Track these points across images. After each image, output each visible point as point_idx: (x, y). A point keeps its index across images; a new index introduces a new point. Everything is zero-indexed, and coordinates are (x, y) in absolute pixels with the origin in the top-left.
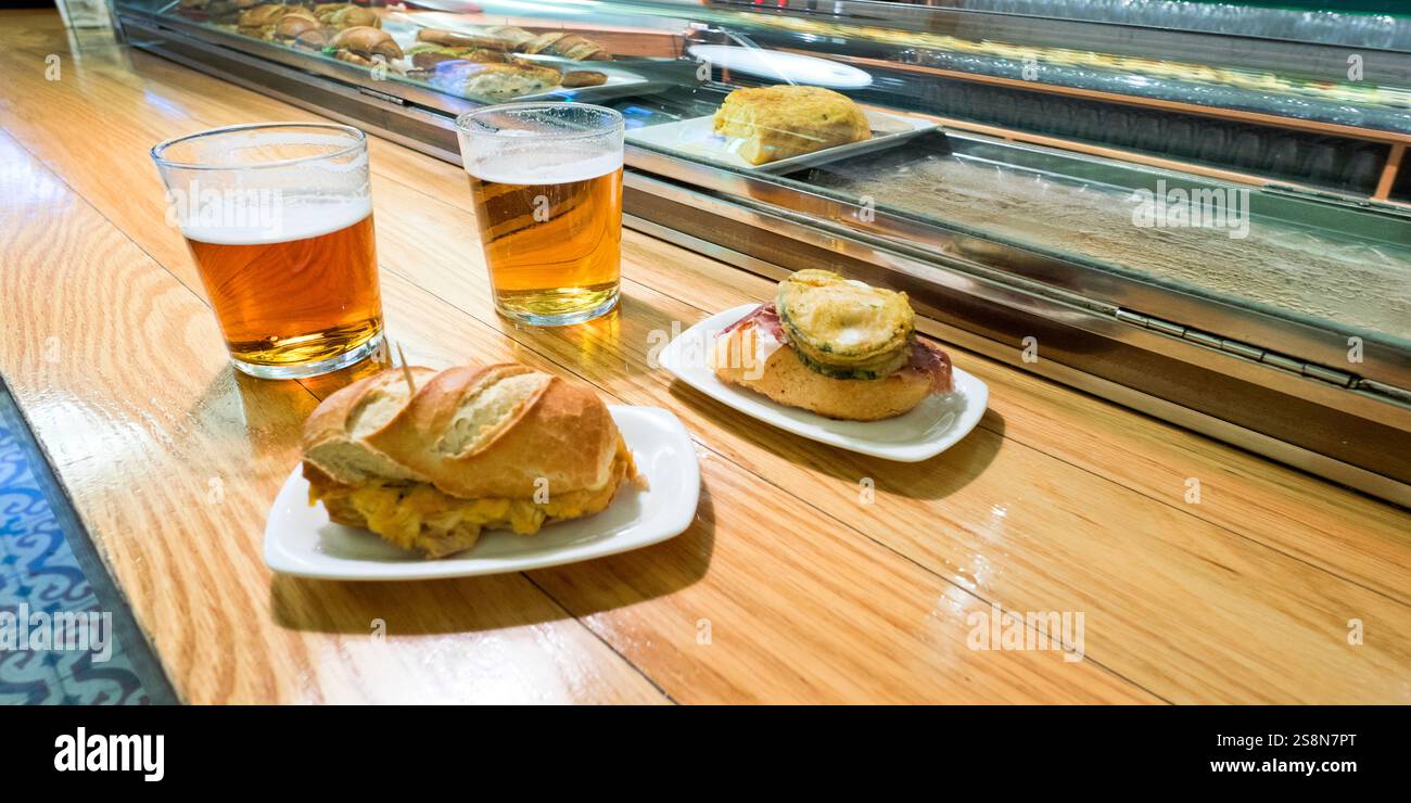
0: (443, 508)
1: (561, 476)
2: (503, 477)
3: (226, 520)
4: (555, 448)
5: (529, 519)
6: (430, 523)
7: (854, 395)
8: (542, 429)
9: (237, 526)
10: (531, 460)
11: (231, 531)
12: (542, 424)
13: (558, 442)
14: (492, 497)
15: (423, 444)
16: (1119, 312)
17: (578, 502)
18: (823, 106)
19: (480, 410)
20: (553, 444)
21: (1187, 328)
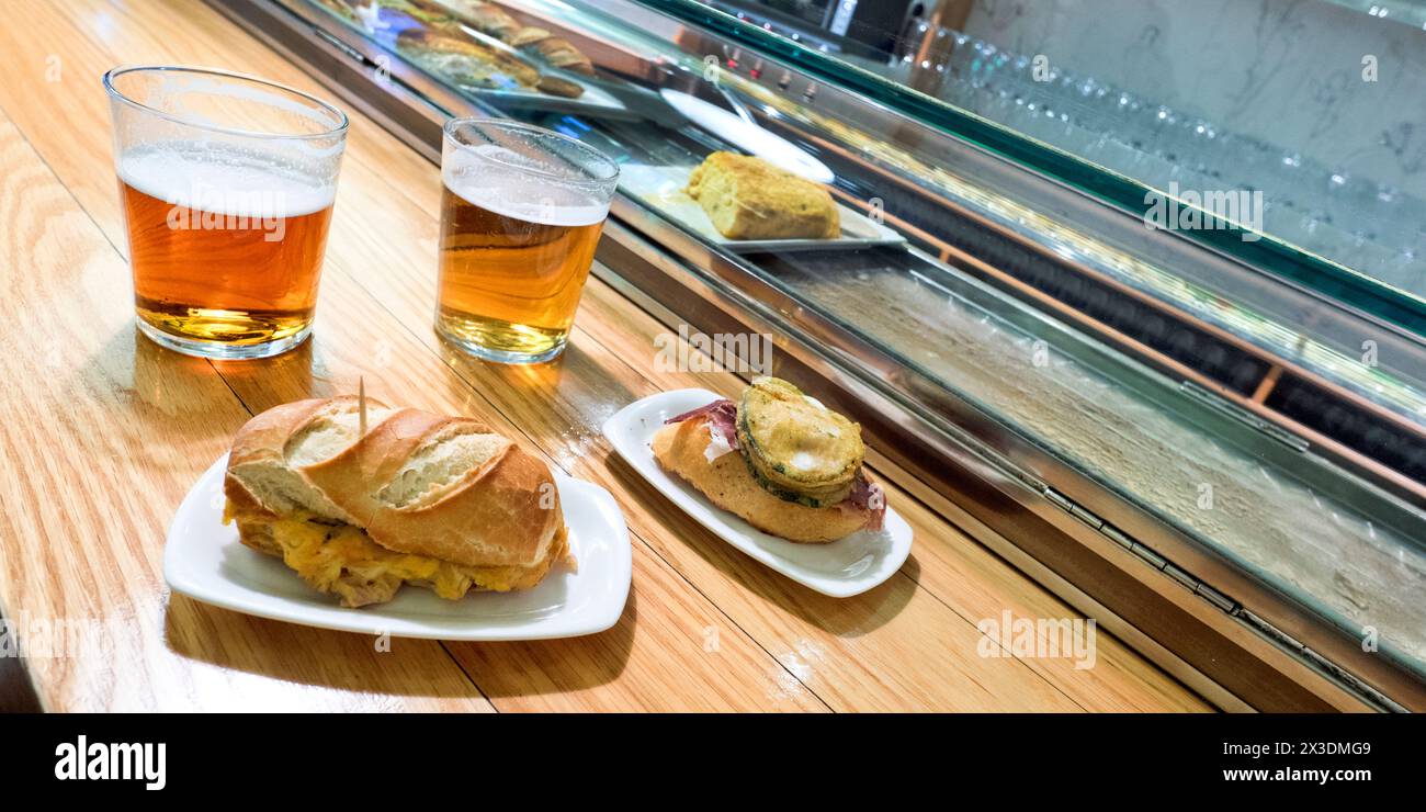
0: (369, 557)
1: (501, 549)
2: (441, 539)
3: (115, 511)
4: (502, 521)
5: (456, 586)
6: (350, 569)
7: (791, 516)
8: (493, 498)
9: (127, 522)
10: (474, 528)
11: (120, 525)
12: (493, 494)
13: (506, 515)
14: (423, 555)
15: (364, 487)
16: (1048, 491)
17: (510, 578)
18: (804, 196)
19: (433, 465)
20: (501, 517)
21: (1105, 523)
